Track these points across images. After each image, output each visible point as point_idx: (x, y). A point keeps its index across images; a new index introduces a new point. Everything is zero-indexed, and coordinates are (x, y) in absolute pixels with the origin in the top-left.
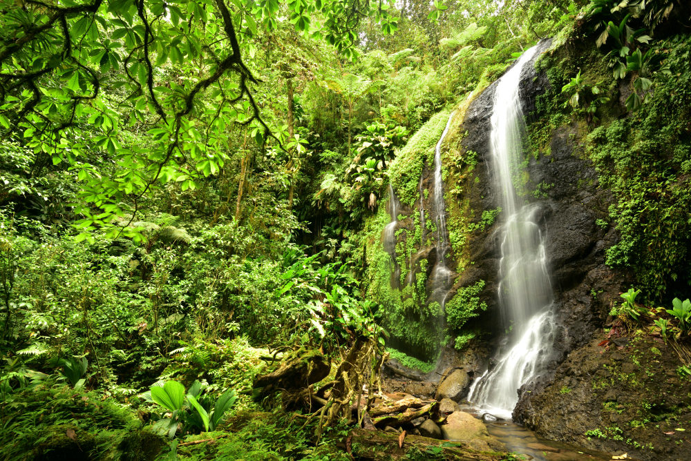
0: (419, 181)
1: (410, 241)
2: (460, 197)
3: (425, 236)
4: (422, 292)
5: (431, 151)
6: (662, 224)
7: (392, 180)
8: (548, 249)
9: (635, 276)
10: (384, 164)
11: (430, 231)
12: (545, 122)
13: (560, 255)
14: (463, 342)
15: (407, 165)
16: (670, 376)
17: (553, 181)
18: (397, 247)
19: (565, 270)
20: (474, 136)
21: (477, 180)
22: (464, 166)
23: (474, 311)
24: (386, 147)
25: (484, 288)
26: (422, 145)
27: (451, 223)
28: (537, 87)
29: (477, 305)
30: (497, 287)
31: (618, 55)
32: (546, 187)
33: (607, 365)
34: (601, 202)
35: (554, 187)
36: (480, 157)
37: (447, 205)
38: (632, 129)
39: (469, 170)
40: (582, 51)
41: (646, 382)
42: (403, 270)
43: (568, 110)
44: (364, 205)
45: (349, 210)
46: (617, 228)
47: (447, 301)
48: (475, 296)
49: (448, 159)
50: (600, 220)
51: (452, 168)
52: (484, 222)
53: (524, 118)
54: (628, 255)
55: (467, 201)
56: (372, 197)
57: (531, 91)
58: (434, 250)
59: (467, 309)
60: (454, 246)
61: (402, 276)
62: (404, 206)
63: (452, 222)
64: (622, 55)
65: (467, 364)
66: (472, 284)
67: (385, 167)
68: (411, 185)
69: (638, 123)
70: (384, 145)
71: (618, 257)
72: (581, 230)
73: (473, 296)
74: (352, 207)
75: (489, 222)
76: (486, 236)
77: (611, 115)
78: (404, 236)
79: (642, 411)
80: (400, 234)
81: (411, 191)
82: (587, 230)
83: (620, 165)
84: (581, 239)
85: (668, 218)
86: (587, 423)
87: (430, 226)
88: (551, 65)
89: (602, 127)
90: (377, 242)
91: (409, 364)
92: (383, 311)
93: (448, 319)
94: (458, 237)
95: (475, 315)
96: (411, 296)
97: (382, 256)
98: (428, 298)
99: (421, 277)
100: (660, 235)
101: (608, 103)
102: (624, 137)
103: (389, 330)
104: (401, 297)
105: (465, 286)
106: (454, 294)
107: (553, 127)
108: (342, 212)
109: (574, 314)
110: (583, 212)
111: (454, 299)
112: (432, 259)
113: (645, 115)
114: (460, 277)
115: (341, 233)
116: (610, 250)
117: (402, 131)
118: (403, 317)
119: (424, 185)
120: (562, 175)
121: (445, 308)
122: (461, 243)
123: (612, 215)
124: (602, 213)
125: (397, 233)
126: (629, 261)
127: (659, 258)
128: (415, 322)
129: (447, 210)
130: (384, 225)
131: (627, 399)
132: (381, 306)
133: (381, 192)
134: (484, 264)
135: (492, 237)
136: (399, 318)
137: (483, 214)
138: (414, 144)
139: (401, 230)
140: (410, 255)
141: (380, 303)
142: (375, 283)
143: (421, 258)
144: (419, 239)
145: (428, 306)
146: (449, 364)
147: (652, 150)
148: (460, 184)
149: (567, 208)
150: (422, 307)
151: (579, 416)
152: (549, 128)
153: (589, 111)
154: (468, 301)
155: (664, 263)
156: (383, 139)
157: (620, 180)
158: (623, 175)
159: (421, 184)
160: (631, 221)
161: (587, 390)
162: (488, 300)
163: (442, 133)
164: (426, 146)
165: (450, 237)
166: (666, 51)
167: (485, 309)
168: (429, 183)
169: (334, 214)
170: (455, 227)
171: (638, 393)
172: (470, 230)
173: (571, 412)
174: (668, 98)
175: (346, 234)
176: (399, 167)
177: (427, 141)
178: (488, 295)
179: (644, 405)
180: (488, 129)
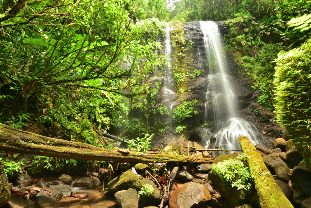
4: (153, 100)
11: (160, 69)
13: (241, 95)
20: (193, 35)
21: (191, 55)
25: (197, 103)
28: (226, 31)
29: (192, 111)
30: (205, 104)
36: (196, 46)
39: (187, 49)
46: (261, 90)
48: (191, 107)
49: (176, 38)
50: (253, 86)
52: (195, 74)
55: (186, 62)
57: (223, 31)
59: (186, 112)
66: (191, 100)
71: (263, 100)
73: (190, 106)
75: (198, 75)
76: (196, 80)
93: (174, 116)
95: (190, 116)
98: (156, 104)
105: (187, 101)
107: (227, 49)
110: (245, 82)
111: (180, 106)
112: (163, 83)
114: (182, 96)
116: (259, 97)
120: (232, 67)
121: (173, 110)
123: (256, 86)
129: (173, 62)
134: (197, 92)
135: (202, 81)
137: (195, 70)
143: (157, 81)
145: (157, 108)
154: (187, 109)
162: (199, 110)
167: (196, 114)
170: (178, 71)
172: (187, 76)
178: (199, 107)
180: (202, 35)
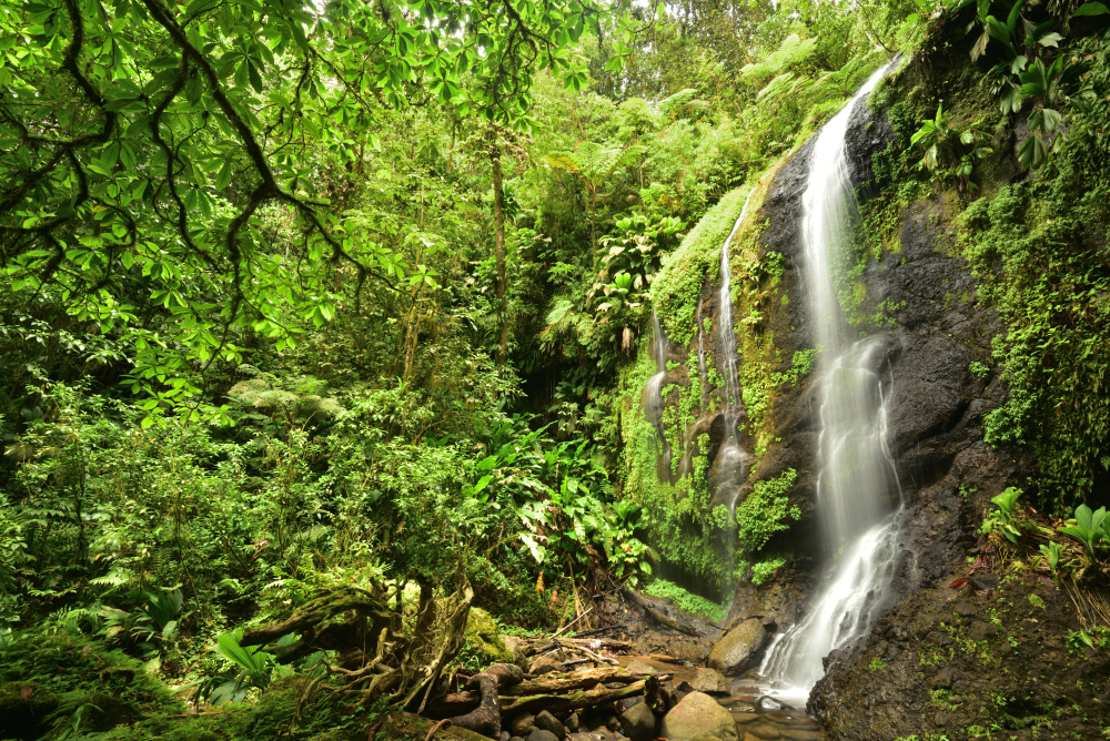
0: (696, 305)
1: (685, 404)
2: (758, 329)
3: (707, 396)
4: (703, 488)
5: (714, 254)
6: (1080, 368)
7: (656, 305)
8: (892, 414)
9: (1035, 462)
10: (644, 280)
11: (714, 387)
12: (889, 197)
13: (910, 426)
14: (765, 572)
15: (677, 280)
16: (1050, 649)
17: (904, 298)
18: (665, 413)
19: (918, 451)
20: (778, 227)
21: (785, 300)
22: (764, 277)
23: (781, 522)
24: (647, 253)
25: (796, 481)
26: (702, 246)
27: (746, 373)
28: (872, 139)
29: (786, 510)
30: (817, 480)
31: (1008, 71)
32: (893, 307)
33: (947, 624)
34: (980, 331)
35: (906, 307)
36: (789, 261)
37: (739, 344)
38: (1033, 201)
39: (773, 284)
40: (945, 70)
41: (1005, 657)
42: (676, 451)
43: (924, 175)
44: (615, 348)
45: (595, 355)
46: (1002, 376)
47: (738, 503)
48: (781, 496)
49: (738, 267)
50: (976, 364)
51: (745, 282)
52: (796, 371)
53: (854, 192)
54: (1022, 424)
55: (770, 336)
56: (627, 333)
57: (861, 148)
58: (720, 419)
59: (769, 517)
60: (750, 412)
61: (674, 460)
62: (676, 347)
63: (747, 371)
64: (1015, 70)
65: (770, 610)
66: (777, 475)
67: (646, 285)
68: (685, 312)
69: (1043, 188)
70: (643, 249)
71: (1005, 429)
72: (945, 383)
73: (778, 495)
74: (600, 351)
75: (803, 371)
76: (799, 393)
77: (998, 177)
78: (674, 395)
79: (990, 708)
80: (669, 393)
81: (684, 322)
82: (955, 380)
83: (1011, 265)
84: (944, 399)
85: (1090, 358)
86: (901, 724)
87: (714, 379)
88: (893, 99)
89: (982, 199)
90: (636, 406)
91: (690, 606)
92: (647, 518)
93: (742, 534)
94: (758, 397)
95: (782, 527)
96: (686, 495)
97: (644, 429)
98: (712, 497)
99: (699, 463)
100: (1078, 388)
101: (991, 158)
102: (1018, 216)
103: (659, 551)
104: (674, 496)
105: (766, 478)
106: (749, 492)
107: (904, 203)
108: (583, 359)
109: (933, 528)
110: (949, 349)
111: (748, 500)
112: (717, 433)
113: (1053, 174)
114: (759, 463)
115: (586, 392)
116: (990, 417)
117: (673, 224)
118: (678, 529)
119: (704, 311)
120: (919, 285)
121: (735, 516)
122: (761, 406)
123: (995, 354)
124: (981, 350)
125: (665, 391)
126: (1024, 436)
127: (1078, 428)
128: (696, 538)
129: (740, 351)
130: (646, 379)
131: (968, 686)
132: (644, 511)
133: (640, 326)
134: (794, 441)
135: (806, 394)
136: (673, 529)
137: (795, 357)
138: (690, 245)
139: (671, 386)
140: (684, 428)
141: (644, 505)
142: (635, 472)
143: (699, 432)
144: (698, 401)
145: (711, 511)
146: (743, 609)
147: (1066, 235)
148: (759, 307)
149: (925, 343)
150: (703, 512)
151: (891, 711)
152: (897, 207)
153: (958, 174)
154: (771, 503)
155: (1088, 438)
156: (641, 239)
157: (1010, 293)
158: (1017, 282)
159: (700, 310)
160: (1025, 364)
161: (911, 665)
162: (803, 502)
163: (734, 224)
164: (707, 247)
165: (744, 396)
166: (1090, 57)
167: (797, 517)
168: (712, 308)
169: (574, 363)
170: (751, 379)
171: (987, 676)
172: (774, 385)
173: (881, 703)
174: (1091, 140)
175: (592, 394)
176: (665, 283)
177: (709, 239)
178: (801, 493)
179: (995, 698)
180: (798, 214)
